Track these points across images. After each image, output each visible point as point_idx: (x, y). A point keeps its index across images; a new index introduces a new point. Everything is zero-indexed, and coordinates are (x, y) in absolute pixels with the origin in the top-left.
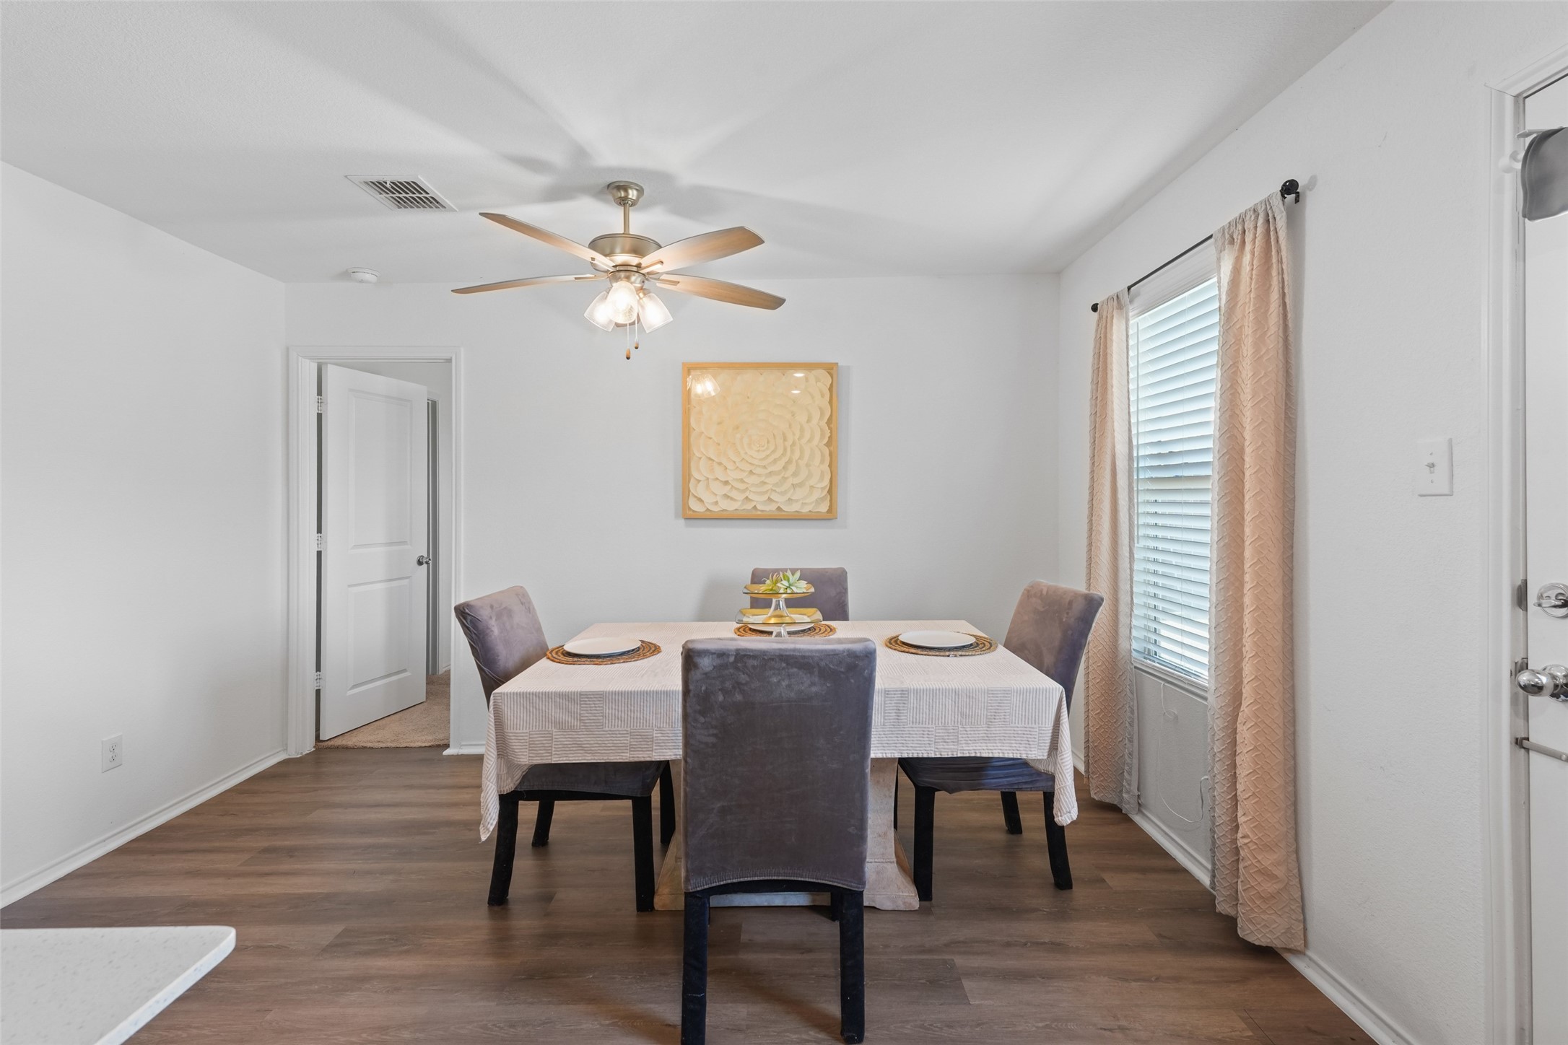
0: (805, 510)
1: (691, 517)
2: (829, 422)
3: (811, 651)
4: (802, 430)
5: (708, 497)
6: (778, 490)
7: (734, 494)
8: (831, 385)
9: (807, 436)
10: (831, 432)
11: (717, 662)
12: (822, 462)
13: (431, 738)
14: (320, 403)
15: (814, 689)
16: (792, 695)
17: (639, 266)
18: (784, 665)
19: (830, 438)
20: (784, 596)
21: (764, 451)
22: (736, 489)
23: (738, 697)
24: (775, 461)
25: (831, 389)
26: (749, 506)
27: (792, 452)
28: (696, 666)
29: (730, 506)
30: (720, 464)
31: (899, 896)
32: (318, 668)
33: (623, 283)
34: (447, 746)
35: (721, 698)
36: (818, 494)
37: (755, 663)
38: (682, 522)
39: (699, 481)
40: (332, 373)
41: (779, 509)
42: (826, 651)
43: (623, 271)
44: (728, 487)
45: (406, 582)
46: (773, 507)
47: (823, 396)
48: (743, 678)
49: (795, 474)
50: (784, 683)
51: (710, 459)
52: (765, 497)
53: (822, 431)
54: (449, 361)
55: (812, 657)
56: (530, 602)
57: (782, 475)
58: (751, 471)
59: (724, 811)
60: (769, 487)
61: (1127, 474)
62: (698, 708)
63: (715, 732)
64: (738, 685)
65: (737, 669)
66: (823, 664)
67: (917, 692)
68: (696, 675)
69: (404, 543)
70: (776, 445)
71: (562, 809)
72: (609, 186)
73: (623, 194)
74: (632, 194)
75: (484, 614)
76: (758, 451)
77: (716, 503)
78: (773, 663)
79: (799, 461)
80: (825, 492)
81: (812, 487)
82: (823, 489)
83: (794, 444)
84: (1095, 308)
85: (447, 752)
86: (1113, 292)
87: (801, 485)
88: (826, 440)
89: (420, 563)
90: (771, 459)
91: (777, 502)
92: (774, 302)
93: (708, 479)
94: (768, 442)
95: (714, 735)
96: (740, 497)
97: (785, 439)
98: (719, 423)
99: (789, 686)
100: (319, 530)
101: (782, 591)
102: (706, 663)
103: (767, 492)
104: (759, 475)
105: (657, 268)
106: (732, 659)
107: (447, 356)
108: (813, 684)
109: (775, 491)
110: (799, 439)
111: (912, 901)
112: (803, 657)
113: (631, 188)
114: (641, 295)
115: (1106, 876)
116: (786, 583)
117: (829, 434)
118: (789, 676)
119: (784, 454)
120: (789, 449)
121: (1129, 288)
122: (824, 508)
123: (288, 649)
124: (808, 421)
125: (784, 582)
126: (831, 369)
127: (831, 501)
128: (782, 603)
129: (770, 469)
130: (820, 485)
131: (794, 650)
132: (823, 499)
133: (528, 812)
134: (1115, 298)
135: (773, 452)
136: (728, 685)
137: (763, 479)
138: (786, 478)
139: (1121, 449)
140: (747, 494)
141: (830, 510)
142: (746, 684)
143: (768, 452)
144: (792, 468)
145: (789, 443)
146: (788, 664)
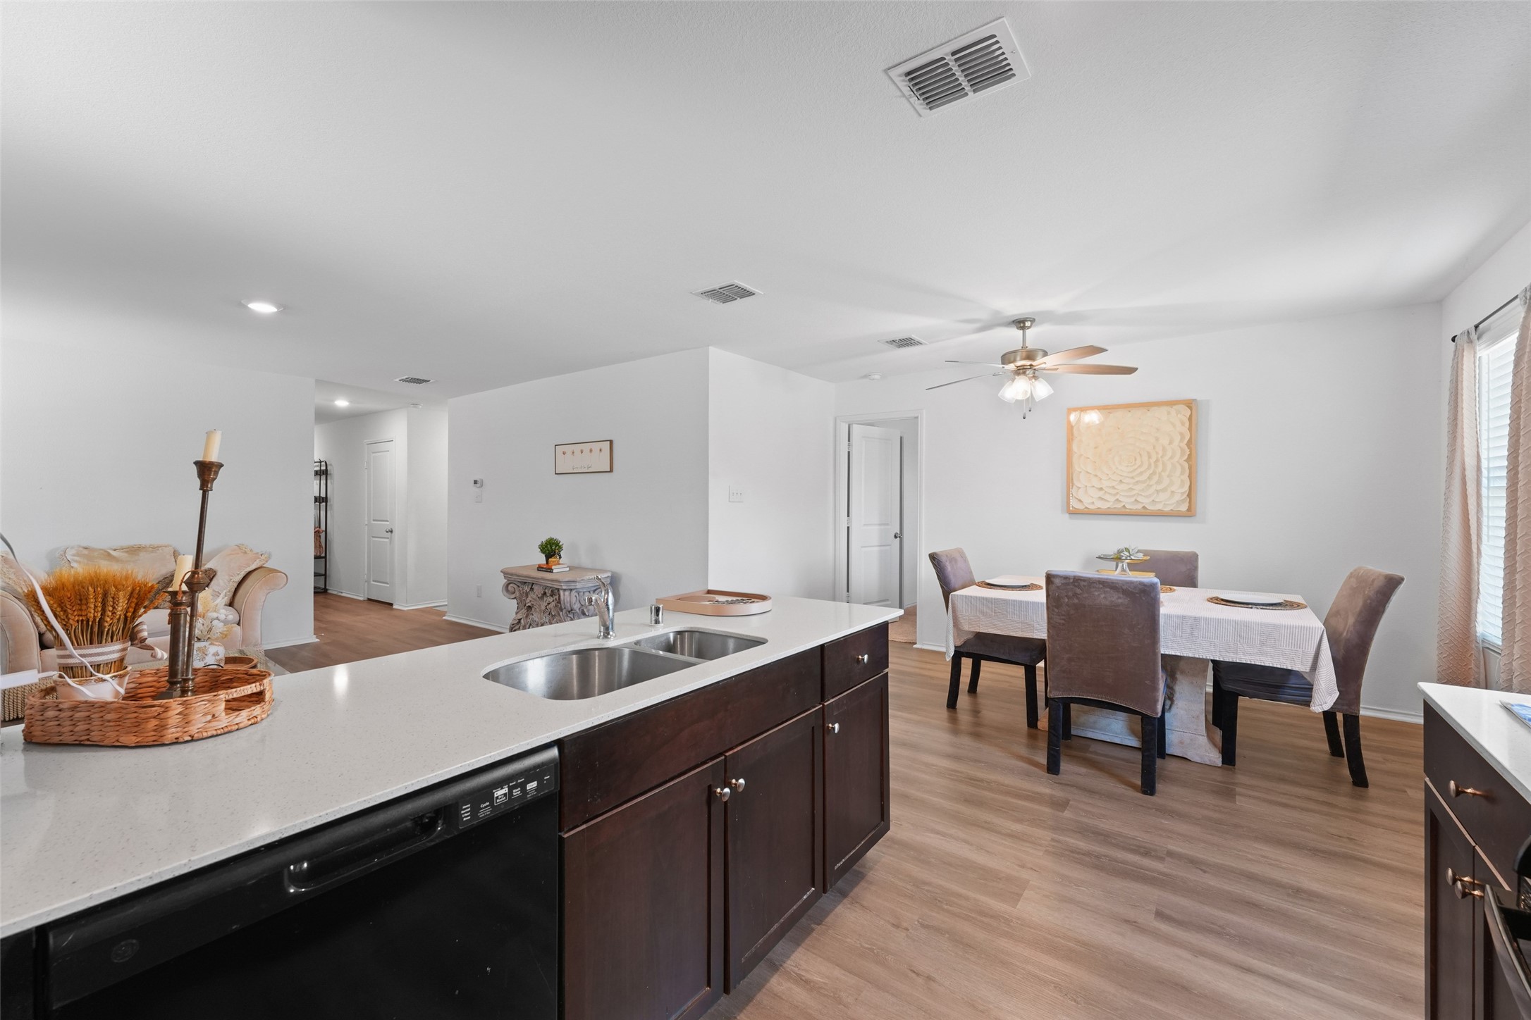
0: (1167, 509)
1: (1074, 513)
2: (1189, 444)
3: (1117, 580)
4: (1164, 449)
5: (1088, 498)
6: (1143, 494)
7: (1107, 497)
8: (1191, 416)
9: (1169, 454)
10: (1190, 451)
11: (1064, 581)
12: (1182, 473)
13: (905, 638)
14: (849, 445)
15: (1120, 601)
16: (1107, 603)
17: (1031, 365)
18: (1101, 586)
19: (1190, 456)
20: (1127, 561)
21: (1132, 466)
22: (1109, 493)
23: (1076, 601)
24: (1141, 473)
25: (1190, 419)
26: (1119, 506)
27: (1156, 466)
28: (1052, 583)
29: (1104, 506)
30: (1096, 476)
31: (1206, 756)
32: (848, 591)
33: (1022, 376)
34: (915, 643)
35: (1066, 600)
36: (1177, 497)
37: (1085, 584)
38: (1067, 515)
39: (1080, 488)
40: (856, 429)
41: (1144, 507)
42: (1126, 581)
43: (1021, 371)
44: (1102, 492)
45: (888, 547)
46: (1139, 507)
47: (1183, 424)
48: (1078, 591)
49: (1158, 483)
50: (1102, 596)
51: (1088, 472)
52: (1133, 499)
53: (1182, 450)
54: (917, 418)
55: (1118, 583)
56: (966, 557)
57: (1148, 483)
58: (1121, 481)
59: (1070, 660)
60: (1136, 492)
61: (1475, 483)
62: (1055, 604)
63: (1063, 617)
64: (1075, 595)
65: (1075, 586)
66: (1124, 587)
67: (1206, 619)
68: (1052, 587)
69: (888, 524)
70: (1142, 462)
71: (985, 665)
72: (1013, 321)
73: (1022, 325)
74: (1028, 324)
75: (943, 559)
76: (1128, 466)
77: (1093, 503)
78: (1095, 585)
79: (1163, 473)
80: (1185, 496)
81: (1173, 492)
82: (1184, 493)
83: (1157, 460)
84: (1453, 340)
85: (915, 646)
86: (1465, 328)
87: (1164, 490)
88: (1186, 457)
89: (896, 537)
90: (1137, 472)
91: (1143, 503)
92: (1130, 371)
93: (1086, 486)
94: (1136, 460)
95: (1064, 619)
96: (1112, 499)
97: (1150, 457)
98: (1096, 448)
99: (1105, 598)
100: (848, 516)
101: (1124, 558)
102: (1057, 582)
103: (1134, 495)
104: (1128, 484)
105: (1043, 366)
106: (1072, 581)
107: (916, 415)
108: (1119, 598)
109: (1141, 495)
110: (1161, 457)
111: (1216, 760)
112: (1113, 583)
113: (1027, 321)
114: (1033, 380)
115: (1407, 789)
116: (1127, 554)
117: (1189, 453)
118: (1105, 592)
119: (1149, 468)
120: (1153, 464)
121: (1476, 327)
122: (1184, 508)
123: (835, 579)
124: (1171, 443)
125: (1125, 553)
126: (1190, 404)
127: (1190, 502)
128: (1125, 566)
129: (1137, 479)
130: (1181, 491)
131: (1107, 579)
132: (1183, 501)
133: (967, 664)
134: (1466, 333)
135: (1140, 467)
136: (1070, 594)
137: (1131, 486)
138: (1151, 486)
139: (1470, 462)
140: (1117, 497)
141: (1189, 509)
142: (1080, 594)
143: (1136, 467)
144: (1156, 478)
145: (1152, 461)
146: (1104, 586)
